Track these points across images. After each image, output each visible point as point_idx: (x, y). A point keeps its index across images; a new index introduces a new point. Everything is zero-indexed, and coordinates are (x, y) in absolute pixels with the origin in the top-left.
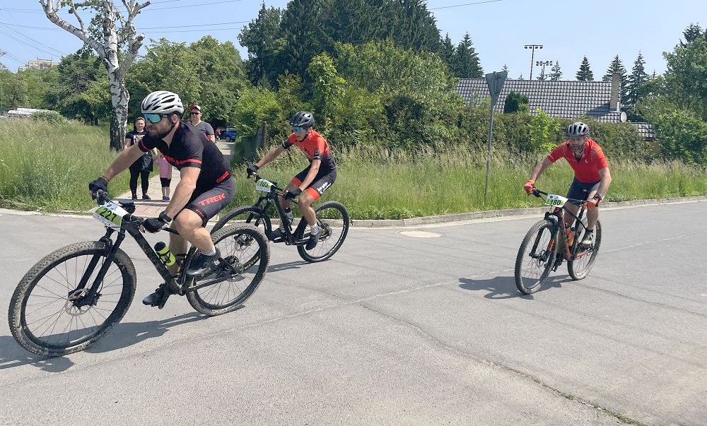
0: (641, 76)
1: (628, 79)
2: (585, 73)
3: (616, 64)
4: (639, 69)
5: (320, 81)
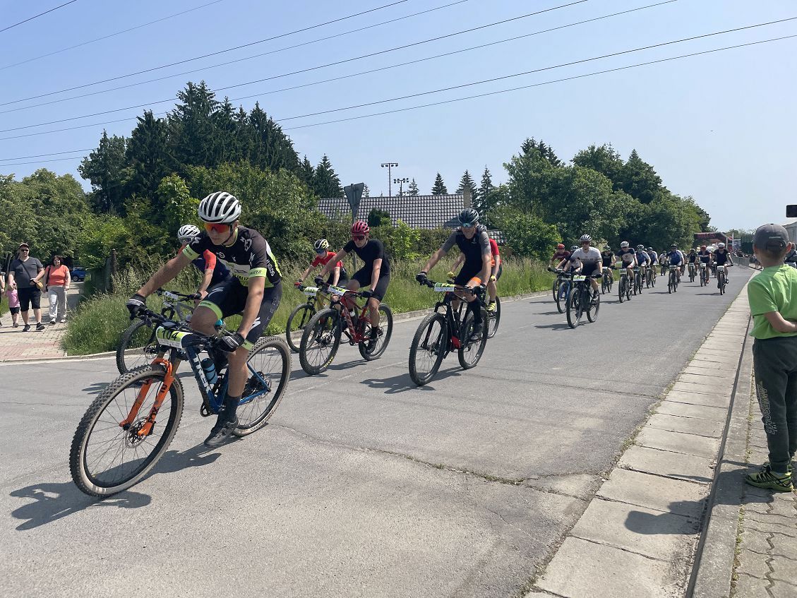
0: (489, 188)
1: (478, 192)
2: (439, 188)
3: (466, 179)
4: (487, 182)
5: (173, 202)
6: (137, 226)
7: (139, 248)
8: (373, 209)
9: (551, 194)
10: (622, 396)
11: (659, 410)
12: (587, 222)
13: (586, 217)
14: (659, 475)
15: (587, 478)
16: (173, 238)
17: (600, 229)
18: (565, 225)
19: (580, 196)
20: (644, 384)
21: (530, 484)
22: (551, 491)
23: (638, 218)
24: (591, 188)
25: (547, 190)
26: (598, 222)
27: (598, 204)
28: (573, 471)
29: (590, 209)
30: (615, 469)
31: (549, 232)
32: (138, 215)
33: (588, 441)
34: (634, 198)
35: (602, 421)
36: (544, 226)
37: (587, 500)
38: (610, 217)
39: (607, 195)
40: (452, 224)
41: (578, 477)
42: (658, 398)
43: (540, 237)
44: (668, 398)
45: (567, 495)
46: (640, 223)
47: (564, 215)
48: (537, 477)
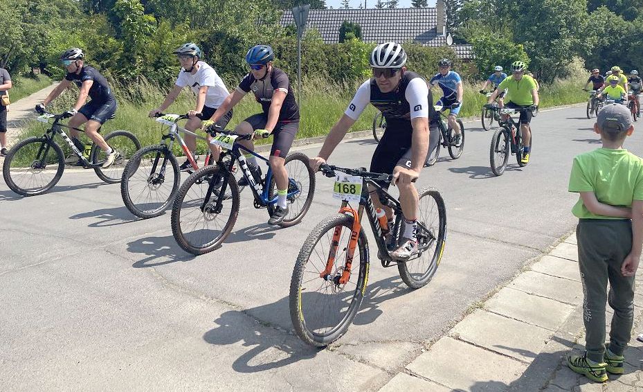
5: (128, 19)
6: (94, 41)
7: (93, 63)
8: (345, 21)
9: (521, 13)
10: (506, 247)
11: (535, 267)
12: (556, 40)
13: (557, 36)
14: (485, 349)
15: (408, 346)
16: (127, 54)
17: (570, 48)
18: (533, 44)
19: (551, 14)
20: (539, 233)
21: (345, 351)
22: (362, 361)
23: (620, 35)
24: (564, 6)
25: (518, 8)
26: (568, 41)
27: (571, 24)
28: (397, 338)
29: (562, 26)
30: (445, 338)
31: (515, 51)
32: (95, 31)
33: (435, 301)
34: (618, 15)
35: (465, 277)
36: (511, 45)
37: (392, 374)
38: (582, 37)
39: (581, 14)
40: (424, 38)
41: (397, 345)
42: (542, 252)
43: (506, 56)
44: (553, 252)
45: (375, 366)
46: (623, 41)
47: (533, 33)
48: (355, 343)
